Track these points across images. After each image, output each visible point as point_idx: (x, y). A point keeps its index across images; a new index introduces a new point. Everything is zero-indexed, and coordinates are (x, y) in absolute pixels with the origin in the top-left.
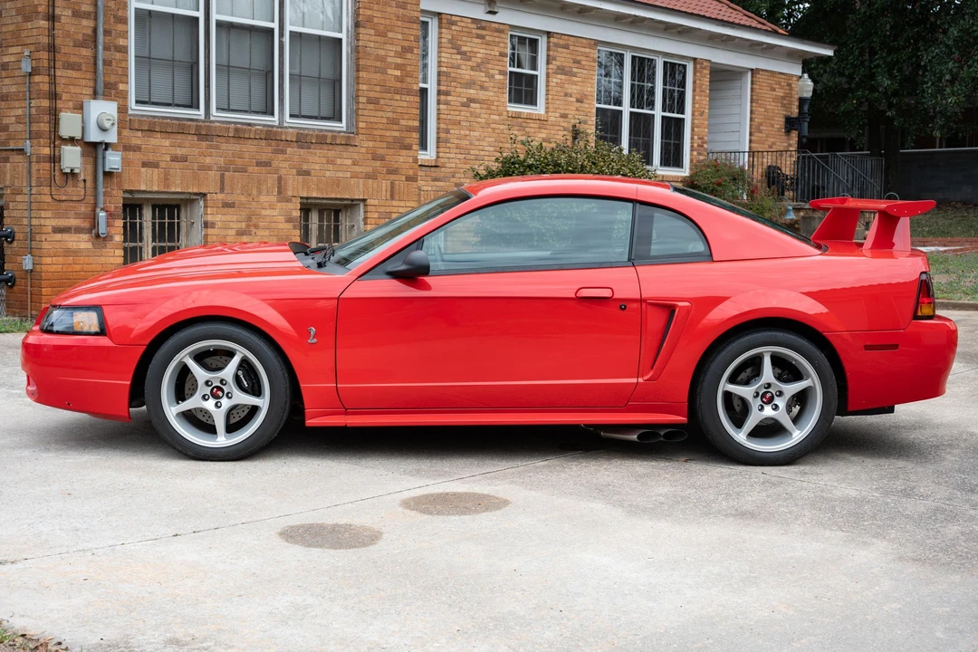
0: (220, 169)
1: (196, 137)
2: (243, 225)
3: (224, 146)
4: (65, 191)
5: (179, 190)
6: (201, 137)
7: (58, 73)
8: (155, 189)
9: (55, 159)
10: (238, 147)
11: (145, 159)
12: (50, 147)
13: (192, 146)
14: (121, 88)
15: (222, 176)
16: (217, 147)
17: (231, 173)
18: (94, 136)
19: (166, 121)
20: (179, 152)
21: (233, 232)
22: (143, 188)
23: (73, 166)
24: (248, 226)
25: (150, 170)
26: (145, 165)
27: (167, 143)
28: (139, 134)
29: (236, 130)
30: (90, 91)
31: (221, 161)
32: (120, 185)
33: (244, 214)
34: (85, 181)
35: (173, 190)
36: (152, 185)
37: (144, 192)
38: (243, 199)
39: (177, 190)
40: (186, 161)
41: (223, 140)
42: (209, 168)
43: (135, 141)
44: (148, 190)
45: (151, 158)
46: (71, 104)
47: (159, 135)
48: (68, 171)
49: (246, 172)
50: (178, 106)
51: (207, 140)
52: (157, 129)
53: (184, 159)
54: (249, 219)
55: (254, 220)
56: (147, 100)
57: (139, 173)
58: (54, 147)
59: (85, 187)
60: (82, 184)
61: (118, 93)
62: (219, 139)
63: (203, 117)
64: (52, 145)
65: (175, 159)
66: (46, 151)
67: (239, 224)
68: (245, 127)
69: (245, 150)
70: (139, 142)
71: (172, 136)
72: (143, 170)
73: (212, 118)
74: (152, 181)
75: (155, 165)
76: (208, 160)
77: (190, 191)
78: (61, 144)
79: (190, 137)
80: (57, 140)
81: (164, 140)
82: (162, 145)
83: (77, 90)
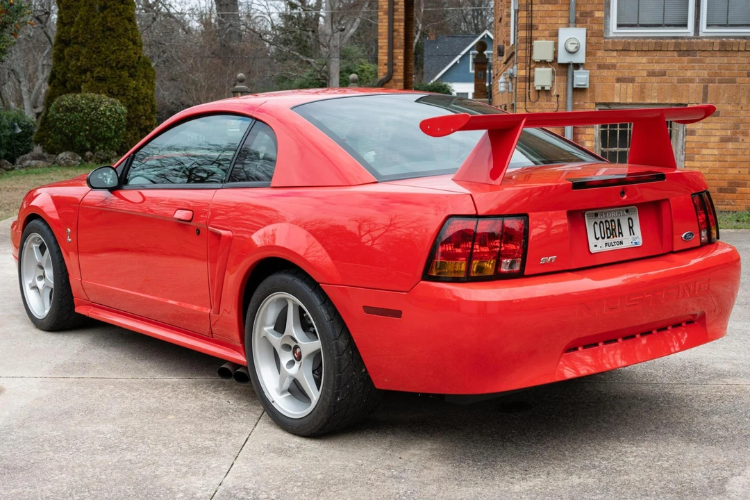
0: (703, 81)
1: (676, 54)
2: (729, 133)
3: (708, 60)
4: (539, 105)
5: (656, 102)
6: (681, 53)
7: (535, 8)
8: (630, 101)
9: (529, 79)
10: (725, 60)
11: (620, 75)
12: (526, 69)
13: (671, 61)
14: (596, 15)
15: (706, 88)
16: (700, 61)
17: (717, 84)
18: (563, 58)
19: (648, 41)
20: (657, 67)
21: (717, 139)
22: (617, 100)
23: (543, 84)
24: (735, 133)
25: (624, 85)
26: (619, 80)
27: (644, 60)
28: (615, 54)
29: (722, 44)
30: (565, 21)
31: (705, 74)
32: (592, 98)
33: (730, 123)
34: (558, 96)
35: (648, 101)
36: (626, 98)
37: (619, 104)
38: (729, 108)
39: (653, 102)
40: (665, 75)
41: (706, 54)
42: (691, 81)
43: (609, 61)
44: (622, 102)
45: (626, 74)
46: (546, 33)
47: (635, 54)
48: (540, 88)
49: (735, 82)
50: (668, 25)
51: (689, 55)
52: (632, 48)
53: (663, 74)
54: (736, 126)
55: (742, 127)
56: (636, 23)
57: (613, 88)
58: (530, 69)
59: (558, 102)
60: (554, 99)
61: (593, 20)
62: (703, 53)
63: (692, 34)
64: (528, 68)
65: (652, 74)
66: (522, 73)
67: (723, 131)
68: (738, 40)
69: (733, 62)
70: (614, 61)
71: (649, 53)
72: (617, 85)
73: (701, 34)
74: (626, 94)
75: (632, 80)
76: (689, 74)
77: (668, 102)
78: (535, 67)
79: (669, 54)
80: (531, 64)
81: (640, 58)
82: (641, 62)
83: (554, 20)
